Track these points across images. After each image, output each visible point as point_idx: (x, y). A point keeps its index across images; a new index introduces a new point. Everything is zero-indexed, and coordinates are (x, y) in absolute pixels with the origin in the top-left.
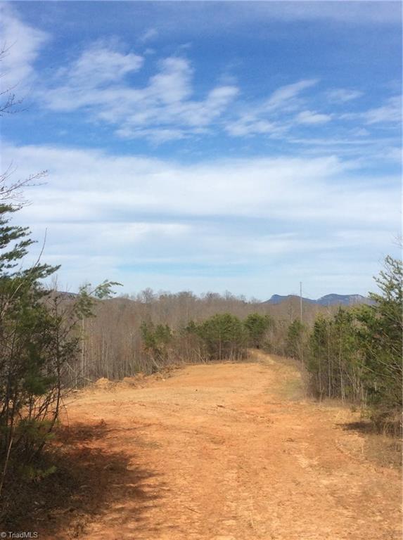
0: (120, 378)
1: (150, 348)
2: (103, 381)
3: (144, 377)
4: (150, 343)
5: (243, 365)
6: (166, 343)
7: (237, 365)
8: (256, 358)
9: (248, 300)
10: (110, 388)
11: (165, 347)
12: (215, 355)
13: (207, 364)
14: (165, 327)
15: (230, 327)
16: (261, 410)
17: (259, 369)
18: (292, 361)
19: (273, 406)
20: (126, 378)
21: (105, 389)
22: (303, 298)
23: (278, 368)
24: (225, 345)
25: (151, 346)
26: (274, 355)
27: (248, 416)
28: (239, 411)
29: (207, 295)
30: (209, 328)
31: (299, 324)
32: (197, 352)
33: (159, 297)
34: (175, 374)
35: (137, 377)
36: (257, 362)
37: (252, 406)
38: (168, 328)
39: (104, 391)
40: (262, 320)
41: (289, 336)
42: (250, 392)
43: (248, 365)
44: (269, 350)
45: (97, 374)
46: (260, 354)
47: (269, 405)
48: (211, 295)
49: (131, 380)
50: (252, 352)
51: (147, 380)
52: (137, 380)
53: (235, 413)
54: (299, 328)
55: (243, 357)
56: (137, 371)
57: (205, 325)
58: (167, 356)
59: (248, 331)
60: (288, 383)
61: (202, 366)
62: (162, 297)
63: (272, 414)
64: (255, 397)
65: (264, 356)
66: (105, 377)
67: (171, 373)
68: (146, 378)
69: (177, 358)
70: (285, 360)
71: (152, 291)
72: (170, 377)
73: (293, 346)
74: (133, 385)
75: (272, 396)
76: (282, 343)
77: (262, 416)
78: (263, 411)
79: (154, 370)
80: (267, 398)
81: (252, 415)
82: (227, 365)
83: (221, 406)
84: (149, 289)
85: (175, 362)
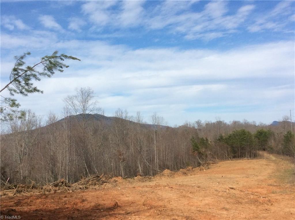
0: (178, 170)
1: (196, 152)
2: (167, 172)
3: (192, 168)
4: (196, 148)
5: (254, 161)
6: (206, 148)
7: (251, 160)
8: (263, 156)
9: (257, 124)
10: (171, 176)
11: (205, 151)
12: (236, 155)
13: (232, 160)
14: (205, 139)
15: (245, 137)
16: (264, 191)
17: (265, 163)
18: (288, 157)
19: (274, 188)
20: (181, 170)
21: (168, 176)
22: (292, 123)
23: (278, 162)
24: (243, 149)
25: (197, 150)
26: (275, 154)
27: (252, 197)
28: (246, 192)
29: (233, 122)
30: (232, 138)
31: (290, 134)
32: (225, 153)
33: (205, 124)
34: (212, 167)
35: (188, 169)
36: (264, 159)
37: (258, 188)
38: (207, 140)
39: (167, 177)
40: (266, 133)
41: (284, 141)
42: (259, 178)
43: (258, 160)
44: (271, 151)
45: (163, 167)
46: (265, 154)
47: (271, 187)
48: (235, 122)
49: (184, 170)
50: (261, 153)
51: (194, 170)
52: (188, 170)
53: (242, 193)
54: (291, 136)
55: (254, 156)
56: (188, 165)
57: (229, 136)
58: (206, 156)
59: (257, 140)
60: (285, 171)
61: (229, 161)
62: (207, 124)
63: (273, 195)
64: (262, 181)
65: (268, 155)
66: (168, 169)
67: (209, 167)
68: (193, 169)
69: (213, 157)
70: (283, 157)
71: (201, 121)
72: (208, 168)
73: (287, 148)
74: (185, 173)
75: (275, 180)
76: (280, 146)
77: (264, 196)
78: (265, 192)
79: (199, 165)
80: (270, 182)
81: (257, 195)
82: (245, 161)
83: (232, 188)
84: (199, 120)
85: (212, 159)
